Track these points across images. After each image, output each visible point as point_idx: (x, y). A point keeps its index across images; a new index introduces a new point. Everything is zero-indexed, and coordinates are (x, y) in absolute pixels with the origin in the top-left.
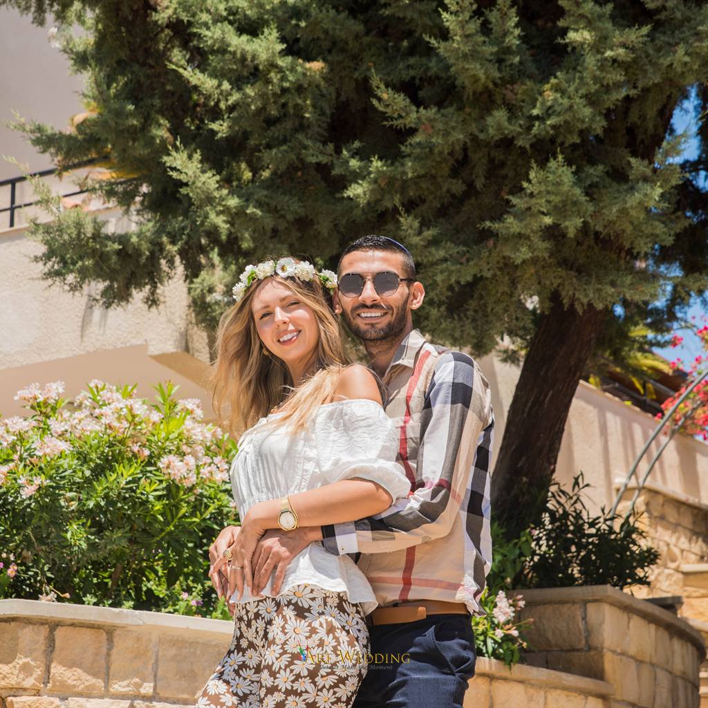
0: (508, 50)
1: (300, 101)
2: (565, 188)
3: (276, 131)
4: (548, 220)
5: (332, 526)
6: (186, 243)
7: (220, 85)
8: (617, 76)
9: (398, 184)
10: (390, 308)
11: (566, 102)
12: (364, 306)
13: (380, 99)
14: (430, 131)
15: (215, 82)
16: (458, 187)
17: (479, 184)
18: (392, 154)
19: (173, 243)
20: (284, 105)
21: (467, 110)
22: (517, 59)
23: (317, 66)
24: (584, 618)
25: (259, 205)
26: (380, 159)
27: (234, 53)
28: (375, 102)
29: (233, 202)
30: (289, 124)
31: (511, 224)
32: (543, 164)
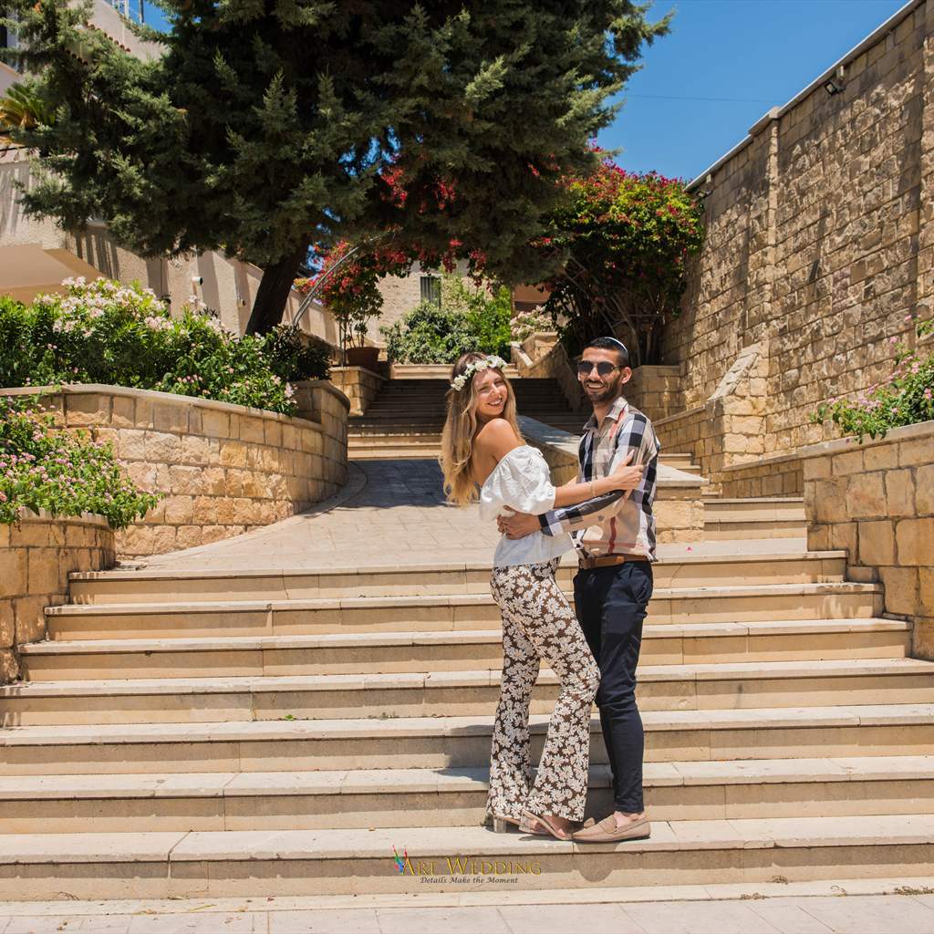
0: (290, 115)
1: (176, 130)
2: (320, 188)
3: (162, 144)
4: (309, 202)
5: (544, 515)
6: (106, 198)
7: (136, 120)
8: (344, 134)
9: (229, 178)
10: (606, 383)
11: (321, 145)
12: (590, 381)
13: (229, 137)
14: (251, 154)
15: (134, 119)
16: (259, 180)
17: (272, 180)
18: (229, 163)
19: (99, 198)
20: (168, 132)
21: (267, 143)
22: (295, 120)
23: (183, 111)
24: (311, 395)
25: (155, 183)
26: (224, 165)
27: (142, 104)
28: (227, 139)
29: (143, 182)
30: (169, 141)
31: (294, 204)
32: (310, 176)
